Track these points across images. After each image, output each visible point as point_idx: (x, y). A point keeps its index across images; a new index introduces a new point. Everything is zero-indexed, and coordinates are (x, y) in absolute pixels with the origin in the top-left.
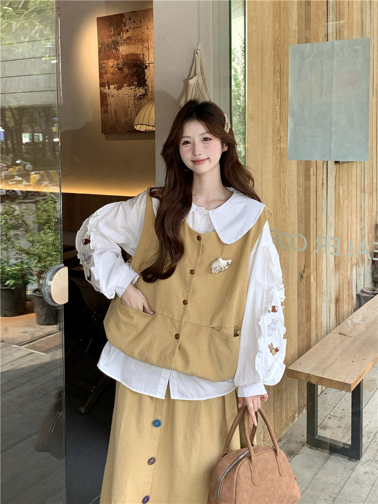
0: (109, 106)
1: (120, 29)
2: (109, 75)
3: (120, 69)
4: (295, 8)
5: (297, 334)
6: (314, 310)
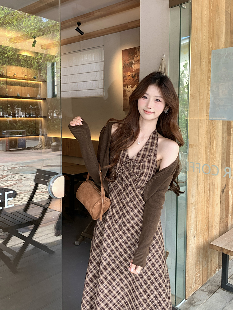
0: (127, 97)
1: (134, 56)
2: (127, 80)
3: (133, 77)
4: (223, 35)
5: (219, 224)
6: (230, 211)
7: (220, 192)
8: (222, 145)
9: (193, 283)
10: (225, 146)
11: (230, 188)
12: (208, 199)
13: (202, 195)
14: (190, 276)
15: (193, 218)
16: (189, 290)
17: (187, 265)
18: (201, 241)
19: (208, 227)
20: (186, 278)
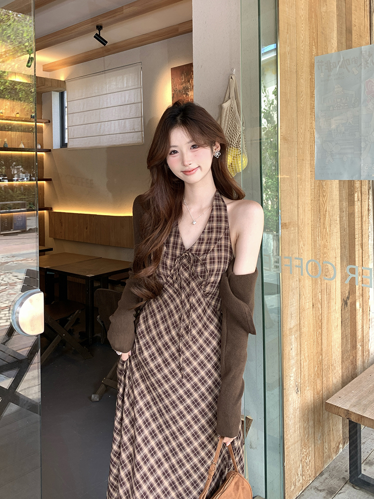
1: (189, 77)
4: (335, 34)
5: (340, 363)
6: (359, 338)
7: (340, 306)
8: (340, 222)
9: (298, 475)
10: (346, 223)
11: (357, 298)
12: (319, 318)
13: (309, 312)
14: (292, 462)
15: (294, 354)
16: (292, 490)
17: (285, 442)
18: (309, 396)
19: (321, 369)
20: (284, 467)
